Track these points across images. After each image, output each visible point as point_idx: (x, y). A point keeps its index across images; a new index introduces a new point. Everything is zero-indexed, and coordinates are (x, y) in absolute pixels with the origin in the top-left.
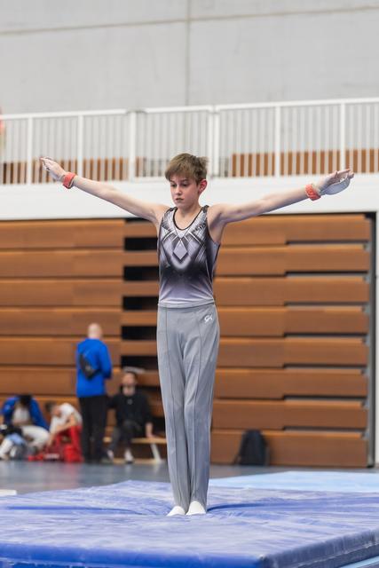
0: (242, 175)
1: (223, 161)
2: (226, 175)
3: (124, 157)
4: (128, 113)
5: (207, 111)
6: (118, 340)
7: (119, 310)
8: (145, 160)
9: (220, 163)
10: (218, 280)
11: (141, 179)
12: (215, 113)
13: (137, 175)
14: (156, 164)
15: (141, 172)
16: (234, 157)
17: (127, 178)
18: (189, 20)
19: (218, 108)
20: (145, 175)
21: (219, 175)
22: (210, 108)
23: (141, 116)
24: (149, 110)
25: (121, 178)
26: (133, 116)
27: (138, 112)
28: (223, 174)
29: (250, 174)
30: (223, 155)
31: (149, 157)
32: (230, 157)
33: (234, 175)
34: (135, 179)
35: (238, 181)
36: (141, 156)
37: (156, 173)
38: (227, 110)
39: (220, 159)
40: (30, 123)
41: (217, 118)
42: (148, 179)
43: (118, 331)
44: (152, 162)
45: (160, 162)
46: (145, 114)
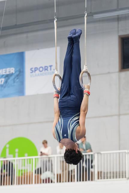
5: (125, 152)
8: (101, 172)
11: (100, 180)
12: (128, 153)
13: (98, 179)
14: (106, 173)
15: (100, 177)
17: (94, 180)
23: (99, 155)
24: (102, 152)
25: (92, 180)
27: (98, 153)
31: (103, 171)
36: (100, 170)
37: (106, 178)
40: (56, 158)
42: (103, 180)
44: (104, 173)
45: (107, 173)
46: (101, 154)
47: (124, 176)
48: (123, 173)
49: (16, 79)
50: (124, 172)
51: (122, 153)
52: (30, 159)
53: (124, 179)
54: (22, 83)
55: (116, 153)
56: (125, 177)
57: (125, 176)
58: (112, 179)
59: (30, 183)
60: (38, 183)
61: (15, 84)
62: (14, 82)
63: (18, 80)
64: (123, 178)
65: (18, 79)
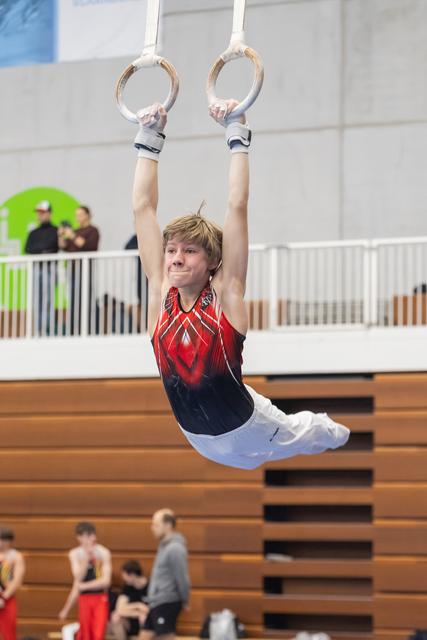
0: (405, 323)
1: (382, 305)
2: (386, 323)
3: (264, 298)
4: (268, 249)
5: (362, 247)
6: (260, 522)
7: (260, 486)
8: (289, 302)
9: (378, 307)
10: (378, 450)
11: (284, 328)
12: (371, 249)
13: (280, 323)
14: (302, 307)
15: (284, 320)
16: (396, 300)
17: (268, 327)
18: (342, 127)
19: (375, 242)
20: (289, 323)
21: (378, 324)
22: (365, 243)
23: (283, 252)
24: (292, 245)
25: (260, 327)
26: (274, 253)
27: (280, 248)
28: (382, 321)
29: (414, 323)
30: (382, 297)
31: (293, 298)
32: (390, 298)
33: (396, 323)
34: (278, 328)
35: (401, 330)
36: (284, 298)
37: (302, 320)
38: (386, 246)
39: (378, 302)
41: (374, 255)
42: (293, 327)
43: (260, 512)
44: (298, 304)
45: (307, 305)
46: (288, 250)
47: (357, 319)
48: (353, 308)
49: (29, 11)
50: (357, 305)
51: (353, 248)
52: (74, 262)
53: (358, 326)
54: (49, 23)
55: (334, 248)
56: (362, 321)
57: (362, 316)
58: (321, 326)
59: (72, 333)
60: (97, 332)
61: (27, 26)
62: (24, 21)
63: (35, 15)
64: (353, 322)
65: (35, 10)
